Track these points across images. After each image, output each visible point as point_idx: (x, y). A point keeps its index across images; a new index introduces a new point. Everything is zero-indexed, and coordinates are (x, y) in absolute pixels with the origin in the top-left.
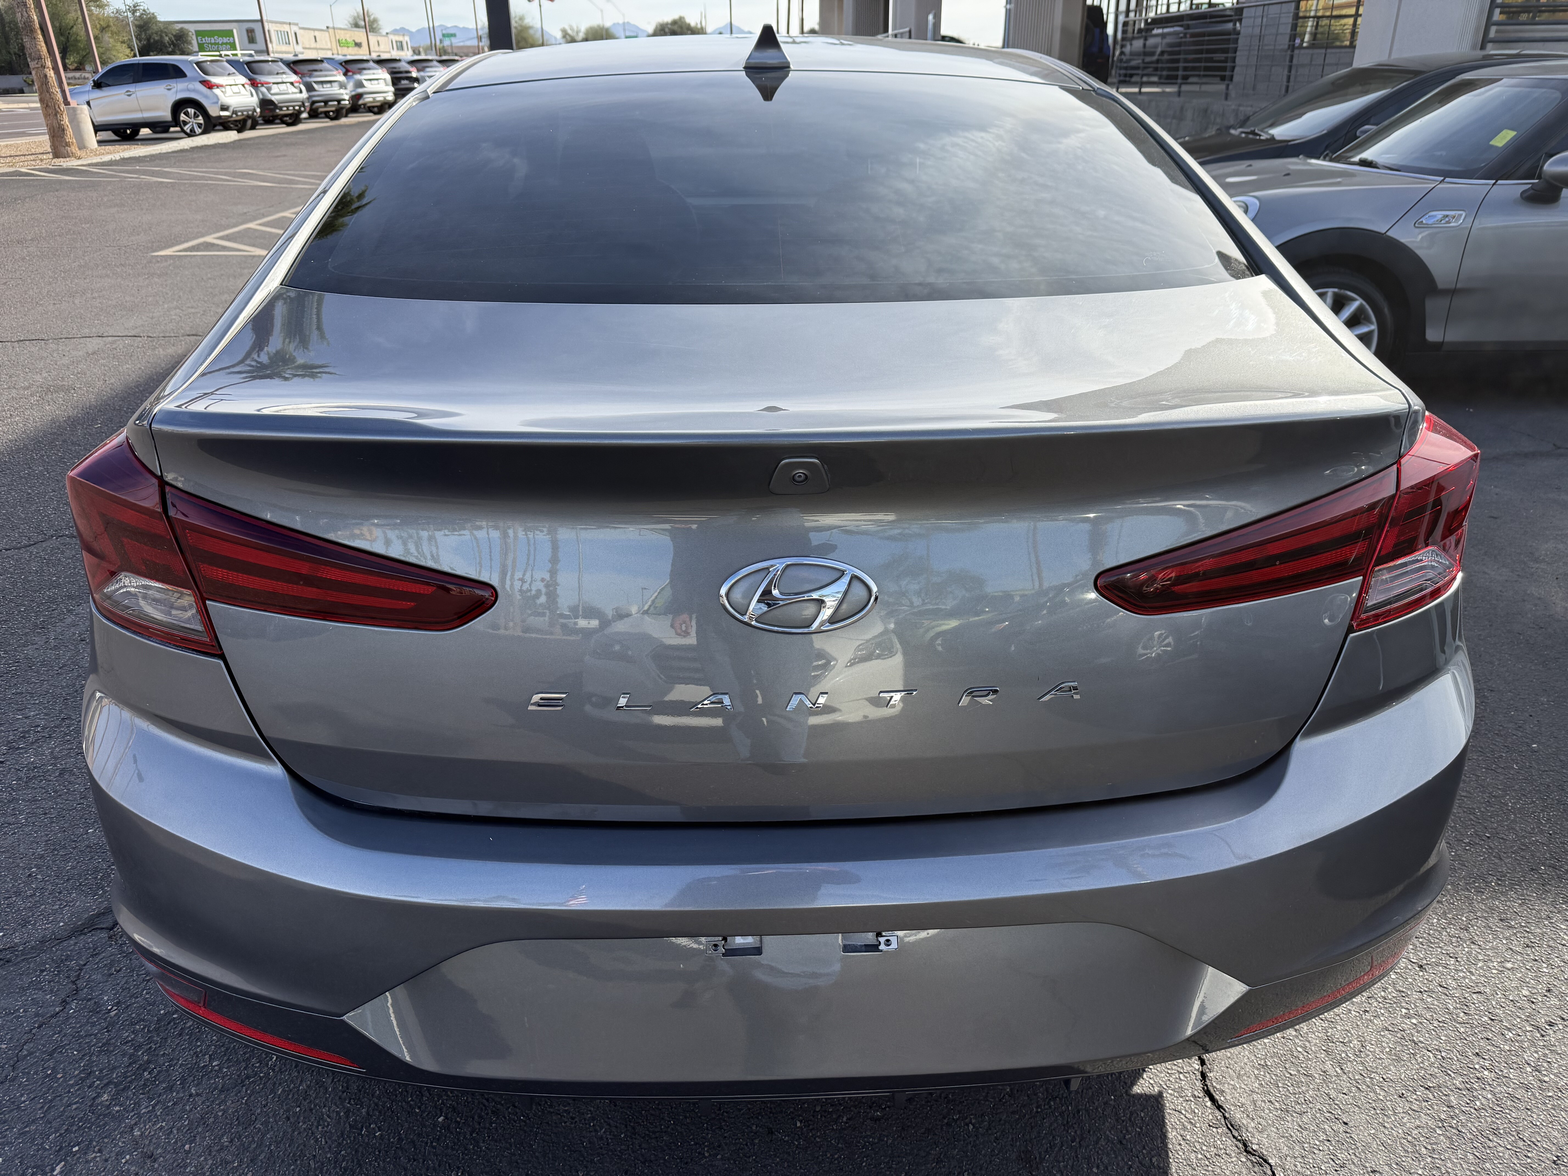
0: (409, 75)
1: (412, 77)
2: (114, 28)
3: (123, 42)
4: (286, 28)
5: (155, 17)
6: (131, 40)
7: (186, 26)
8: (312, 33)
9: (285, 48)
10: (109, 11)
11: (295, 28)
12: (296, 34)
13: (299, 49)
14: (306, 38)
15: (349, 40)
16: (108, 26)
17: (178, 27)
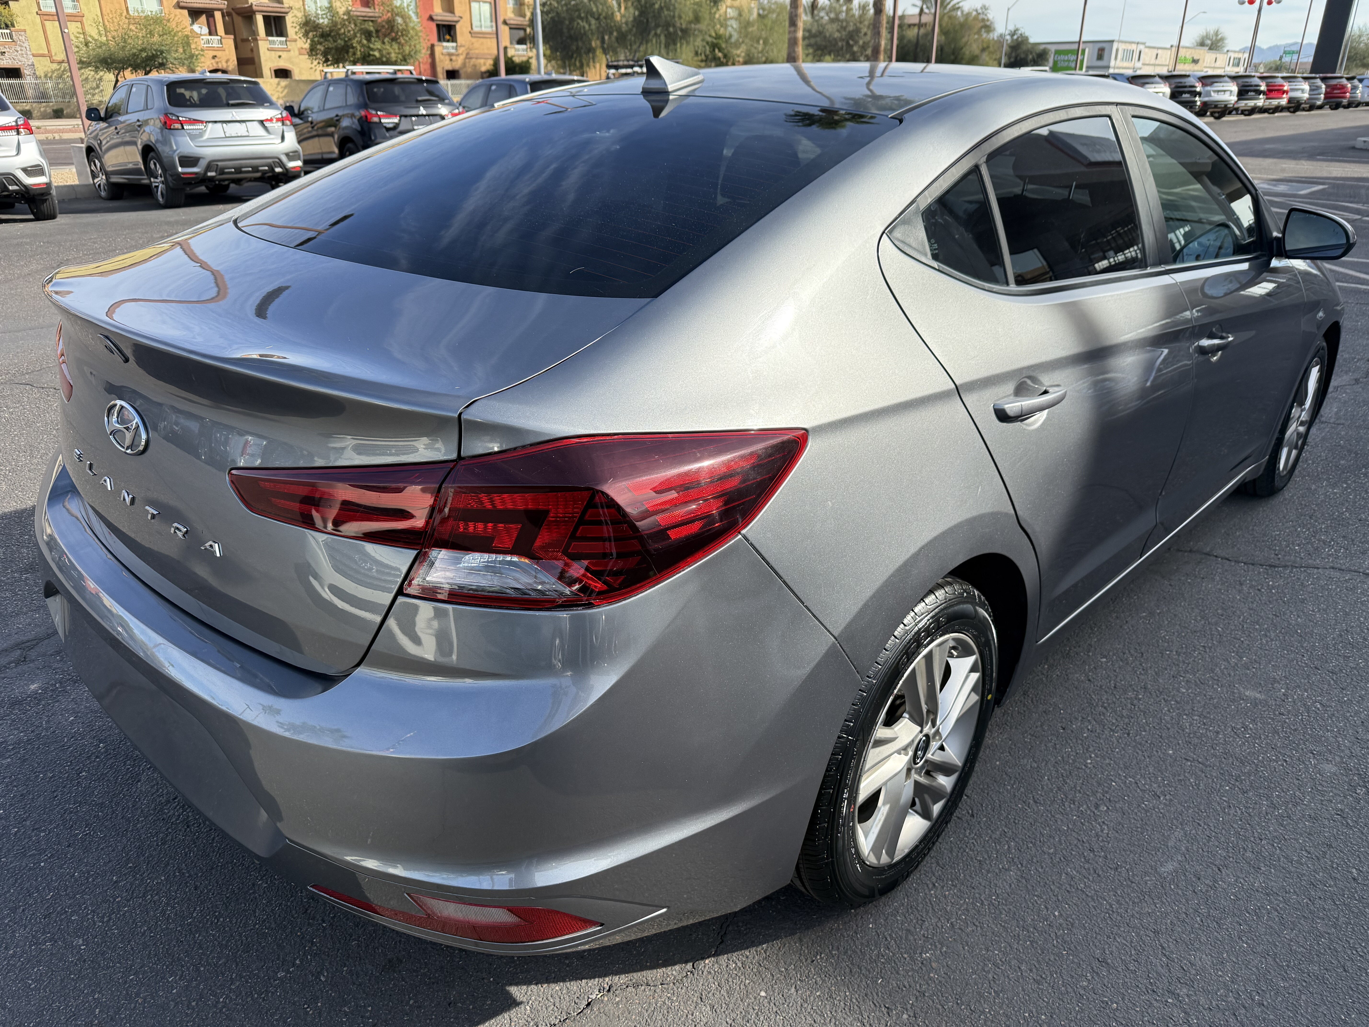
0: (1193, 89)
1: (1195, 91)
2: (991, 49)
3: (995, 60)
4: (1134, 47)
5: (1027, 38)
6: (1001, 58)
7: (1049, 47)
8: (1155, 51)
9: (1125, 64)
10: (994, 35)
11: (1141, 47)
12: (1140, 52)
13: (1139, 65)
14: (1148, 56)
15: (1187, 57)
16: (988, 47)
17: (1042, 47)
